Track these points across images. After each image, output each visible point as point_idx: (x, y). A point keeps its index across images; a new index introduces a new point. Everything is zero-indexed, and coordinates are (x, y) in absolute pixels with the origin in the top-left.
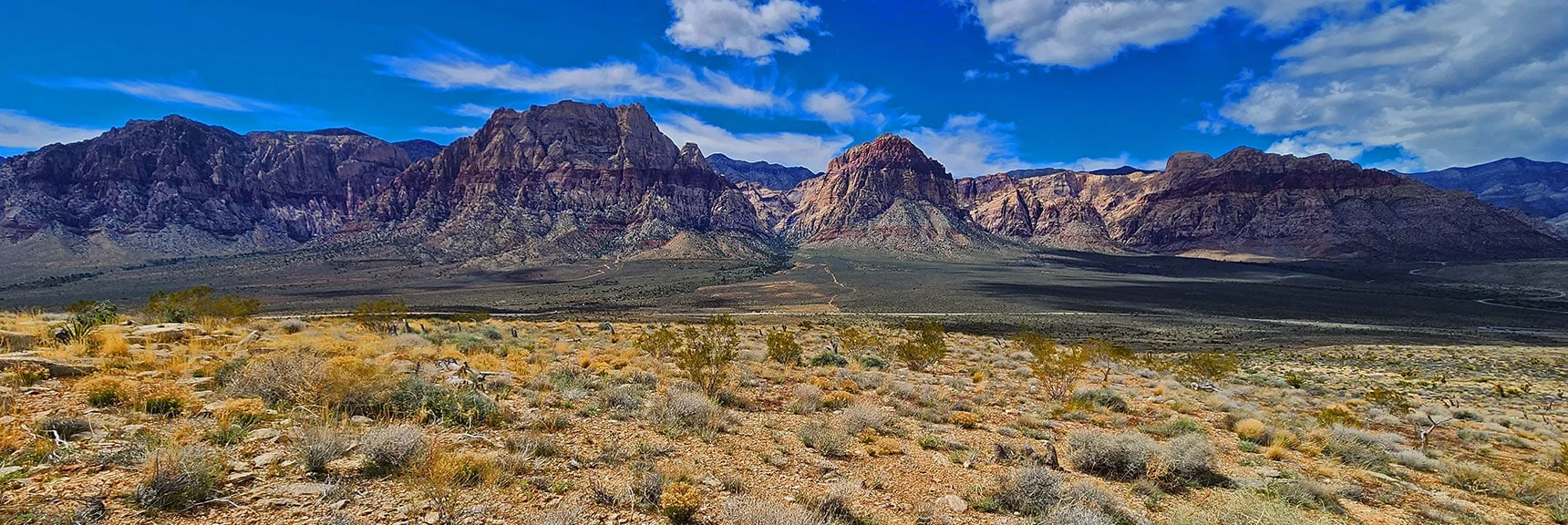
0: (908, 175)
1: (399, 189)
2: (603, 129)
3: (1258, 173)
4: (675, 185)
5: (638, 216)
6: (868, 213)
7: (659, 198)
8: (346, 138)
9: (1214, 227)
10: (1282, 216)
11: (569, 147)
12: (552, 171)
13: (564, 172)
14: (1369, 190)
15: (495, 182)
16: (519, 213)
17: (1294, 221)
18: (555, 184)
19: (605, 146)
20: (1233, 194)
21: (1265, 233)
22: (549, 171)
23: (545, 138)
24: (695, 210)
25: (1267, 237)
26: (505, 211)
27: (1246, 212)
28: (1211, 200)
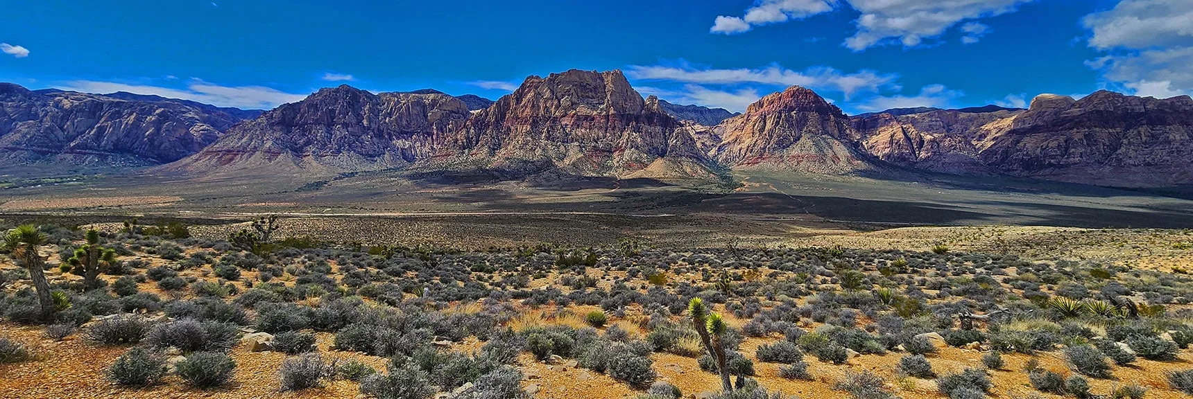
0: (813, 116)
3: (1120, 112)
5: (621, 146)
6: (783, 145)
7: (634, 134)
8: (433, 96)
9: (1081, 157)
10: (1146, 148)
13: (572, 117)
17: (1160, 153)
18: (566, 125)
20: (1097, 129)
21: (1131, 162)
22: (562, 117)
23: (559, 95)
25: (1134, 165)
27: (1111, 145)
28: (1077, 134)
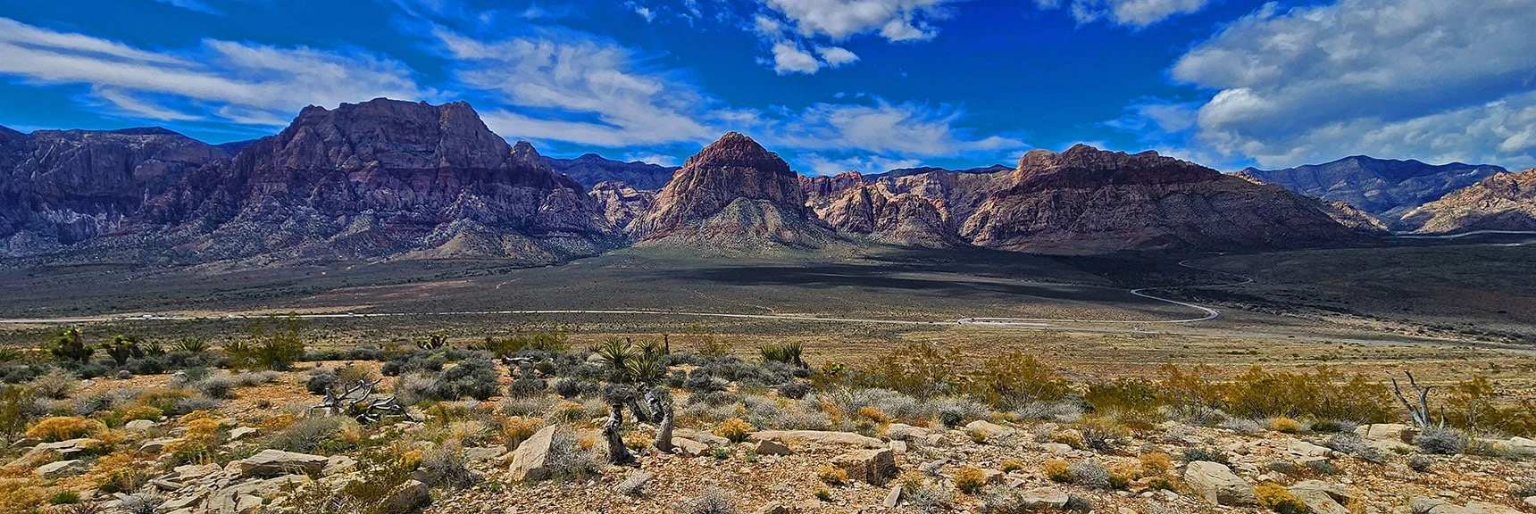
0: (749, 172)
1: (184, 189)
2: (422, 128)
3: (1093, 170)
4: (500, 184)
5: (448, 215)
6: (703, 212)
7: (474, 197)
8: (152, 138)
9: (1047, 222)
10: (1110, 210)
11: (380, 145)
12: (357, 170)
13: (370, 171)
14: (1191, 185)
15: (287, 182)
16: (308, 214)
17: (1120, 213)
18: (358, 183)
19: (425, 145)
20: (1067, 190)
21: (1093, 226)
22: (353, 170)
23: (354, 137)
24: (518, 209)
25: (1096, 231)
26: (290, 212)
27: (1079, 207)
28: (1045, 195)
